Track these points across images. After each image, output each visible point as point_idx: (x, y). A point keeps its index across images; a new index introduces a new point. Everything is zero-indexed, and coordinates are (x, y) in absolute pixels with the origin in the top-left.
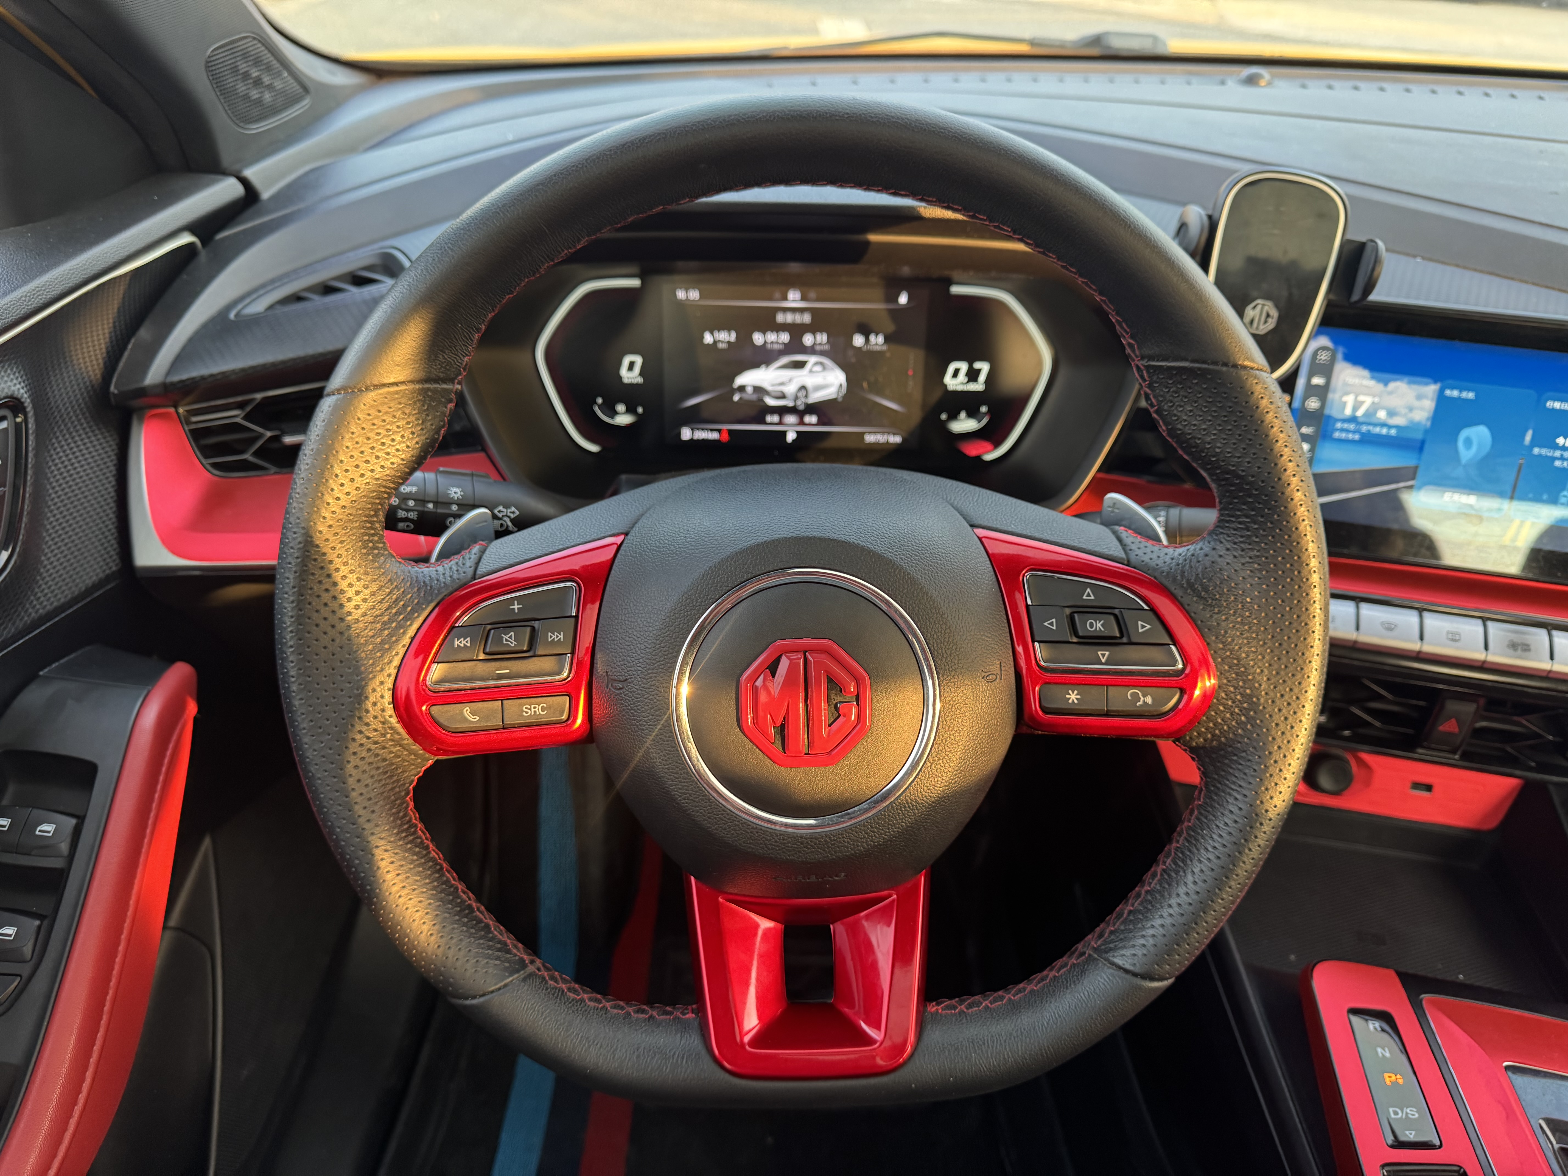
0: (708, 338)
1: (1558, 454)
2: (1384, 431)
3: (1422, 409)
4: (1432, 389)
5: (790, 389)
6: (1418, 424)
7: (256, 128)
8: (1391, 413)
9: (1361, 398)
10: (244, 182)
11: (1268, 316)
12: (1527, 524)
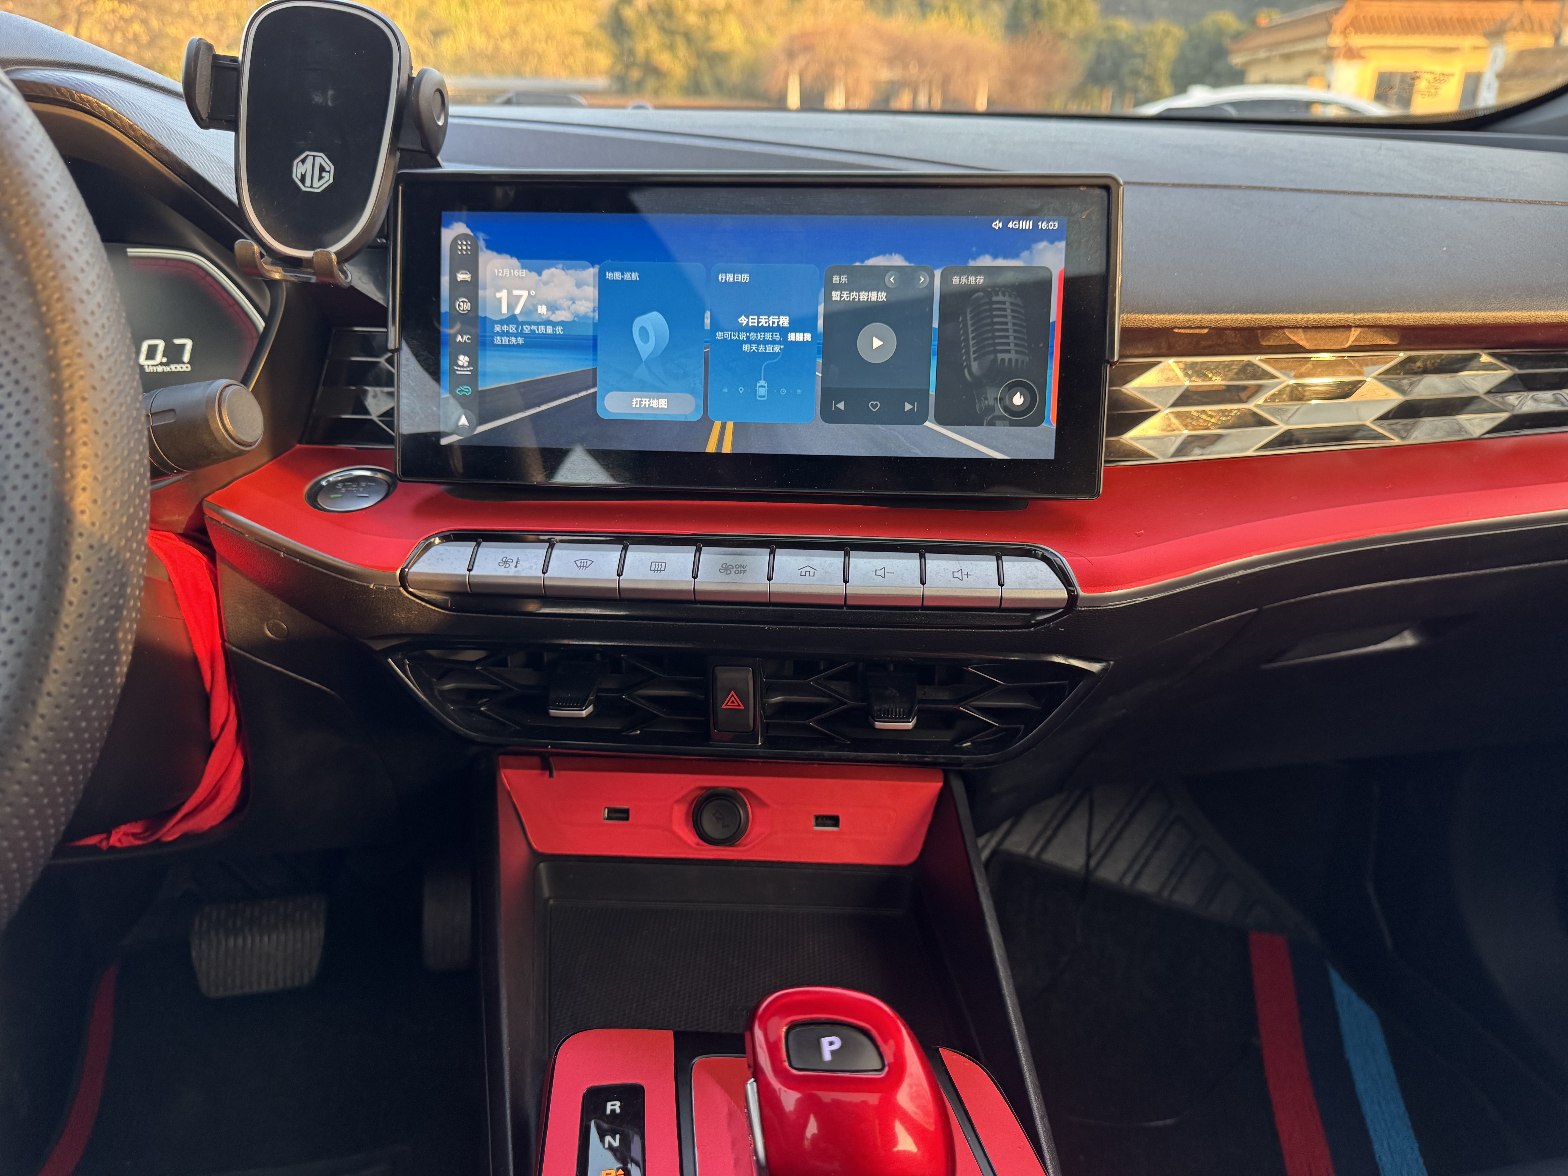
1: (743, 336)
2: (550, 330)
3: (586, 299)
4: (590, 273)
6: (585, 316)
8: (553, 307)
9: (516, 292)
11: (322, 169)
12: (730, 425)
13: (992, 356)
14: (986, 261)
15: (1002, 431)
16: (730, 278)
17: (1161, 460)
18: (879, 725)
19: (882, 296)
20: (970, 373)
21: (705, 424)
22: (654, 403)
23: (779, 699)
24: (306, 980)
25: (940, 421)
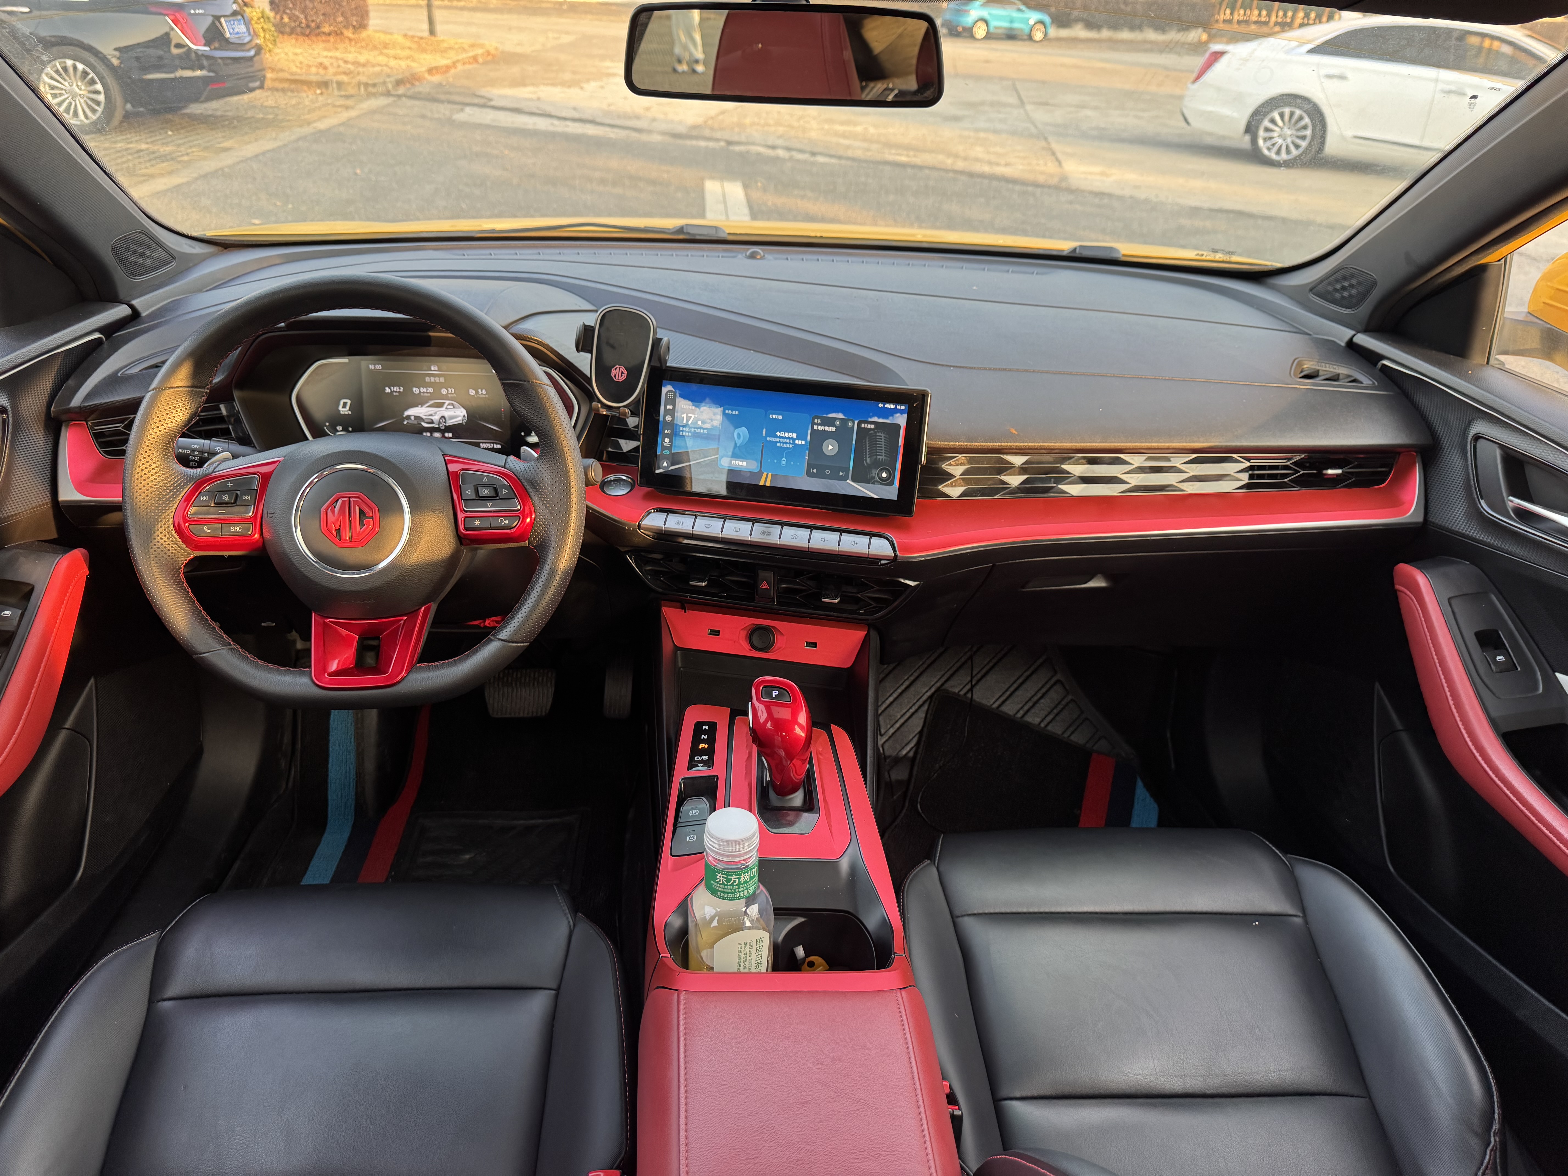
0: (388, 390)
1: (778, 440)
2: (702, 431)
3: (717, 420)
4: (720, 410)
5: (436, 418)
6: (716, 427)
7: (140, 279)
8: (703, 422)
9: (689, 415)
10: (132, 307)
11: (622, 373)
12: (770, 474)
13: (875, 457)
14: (875, 419)
15: (877, 487)
16: (774, 416)
17: (955, 498)
18: (823, 600)
19: (834, 429)
20: (866, 463)
21: (760, 473)
22: (741, 463)
23: (784, 586)
24: (544, 714)
25: (853, 480)
